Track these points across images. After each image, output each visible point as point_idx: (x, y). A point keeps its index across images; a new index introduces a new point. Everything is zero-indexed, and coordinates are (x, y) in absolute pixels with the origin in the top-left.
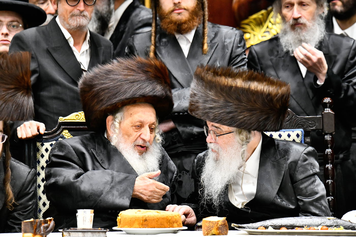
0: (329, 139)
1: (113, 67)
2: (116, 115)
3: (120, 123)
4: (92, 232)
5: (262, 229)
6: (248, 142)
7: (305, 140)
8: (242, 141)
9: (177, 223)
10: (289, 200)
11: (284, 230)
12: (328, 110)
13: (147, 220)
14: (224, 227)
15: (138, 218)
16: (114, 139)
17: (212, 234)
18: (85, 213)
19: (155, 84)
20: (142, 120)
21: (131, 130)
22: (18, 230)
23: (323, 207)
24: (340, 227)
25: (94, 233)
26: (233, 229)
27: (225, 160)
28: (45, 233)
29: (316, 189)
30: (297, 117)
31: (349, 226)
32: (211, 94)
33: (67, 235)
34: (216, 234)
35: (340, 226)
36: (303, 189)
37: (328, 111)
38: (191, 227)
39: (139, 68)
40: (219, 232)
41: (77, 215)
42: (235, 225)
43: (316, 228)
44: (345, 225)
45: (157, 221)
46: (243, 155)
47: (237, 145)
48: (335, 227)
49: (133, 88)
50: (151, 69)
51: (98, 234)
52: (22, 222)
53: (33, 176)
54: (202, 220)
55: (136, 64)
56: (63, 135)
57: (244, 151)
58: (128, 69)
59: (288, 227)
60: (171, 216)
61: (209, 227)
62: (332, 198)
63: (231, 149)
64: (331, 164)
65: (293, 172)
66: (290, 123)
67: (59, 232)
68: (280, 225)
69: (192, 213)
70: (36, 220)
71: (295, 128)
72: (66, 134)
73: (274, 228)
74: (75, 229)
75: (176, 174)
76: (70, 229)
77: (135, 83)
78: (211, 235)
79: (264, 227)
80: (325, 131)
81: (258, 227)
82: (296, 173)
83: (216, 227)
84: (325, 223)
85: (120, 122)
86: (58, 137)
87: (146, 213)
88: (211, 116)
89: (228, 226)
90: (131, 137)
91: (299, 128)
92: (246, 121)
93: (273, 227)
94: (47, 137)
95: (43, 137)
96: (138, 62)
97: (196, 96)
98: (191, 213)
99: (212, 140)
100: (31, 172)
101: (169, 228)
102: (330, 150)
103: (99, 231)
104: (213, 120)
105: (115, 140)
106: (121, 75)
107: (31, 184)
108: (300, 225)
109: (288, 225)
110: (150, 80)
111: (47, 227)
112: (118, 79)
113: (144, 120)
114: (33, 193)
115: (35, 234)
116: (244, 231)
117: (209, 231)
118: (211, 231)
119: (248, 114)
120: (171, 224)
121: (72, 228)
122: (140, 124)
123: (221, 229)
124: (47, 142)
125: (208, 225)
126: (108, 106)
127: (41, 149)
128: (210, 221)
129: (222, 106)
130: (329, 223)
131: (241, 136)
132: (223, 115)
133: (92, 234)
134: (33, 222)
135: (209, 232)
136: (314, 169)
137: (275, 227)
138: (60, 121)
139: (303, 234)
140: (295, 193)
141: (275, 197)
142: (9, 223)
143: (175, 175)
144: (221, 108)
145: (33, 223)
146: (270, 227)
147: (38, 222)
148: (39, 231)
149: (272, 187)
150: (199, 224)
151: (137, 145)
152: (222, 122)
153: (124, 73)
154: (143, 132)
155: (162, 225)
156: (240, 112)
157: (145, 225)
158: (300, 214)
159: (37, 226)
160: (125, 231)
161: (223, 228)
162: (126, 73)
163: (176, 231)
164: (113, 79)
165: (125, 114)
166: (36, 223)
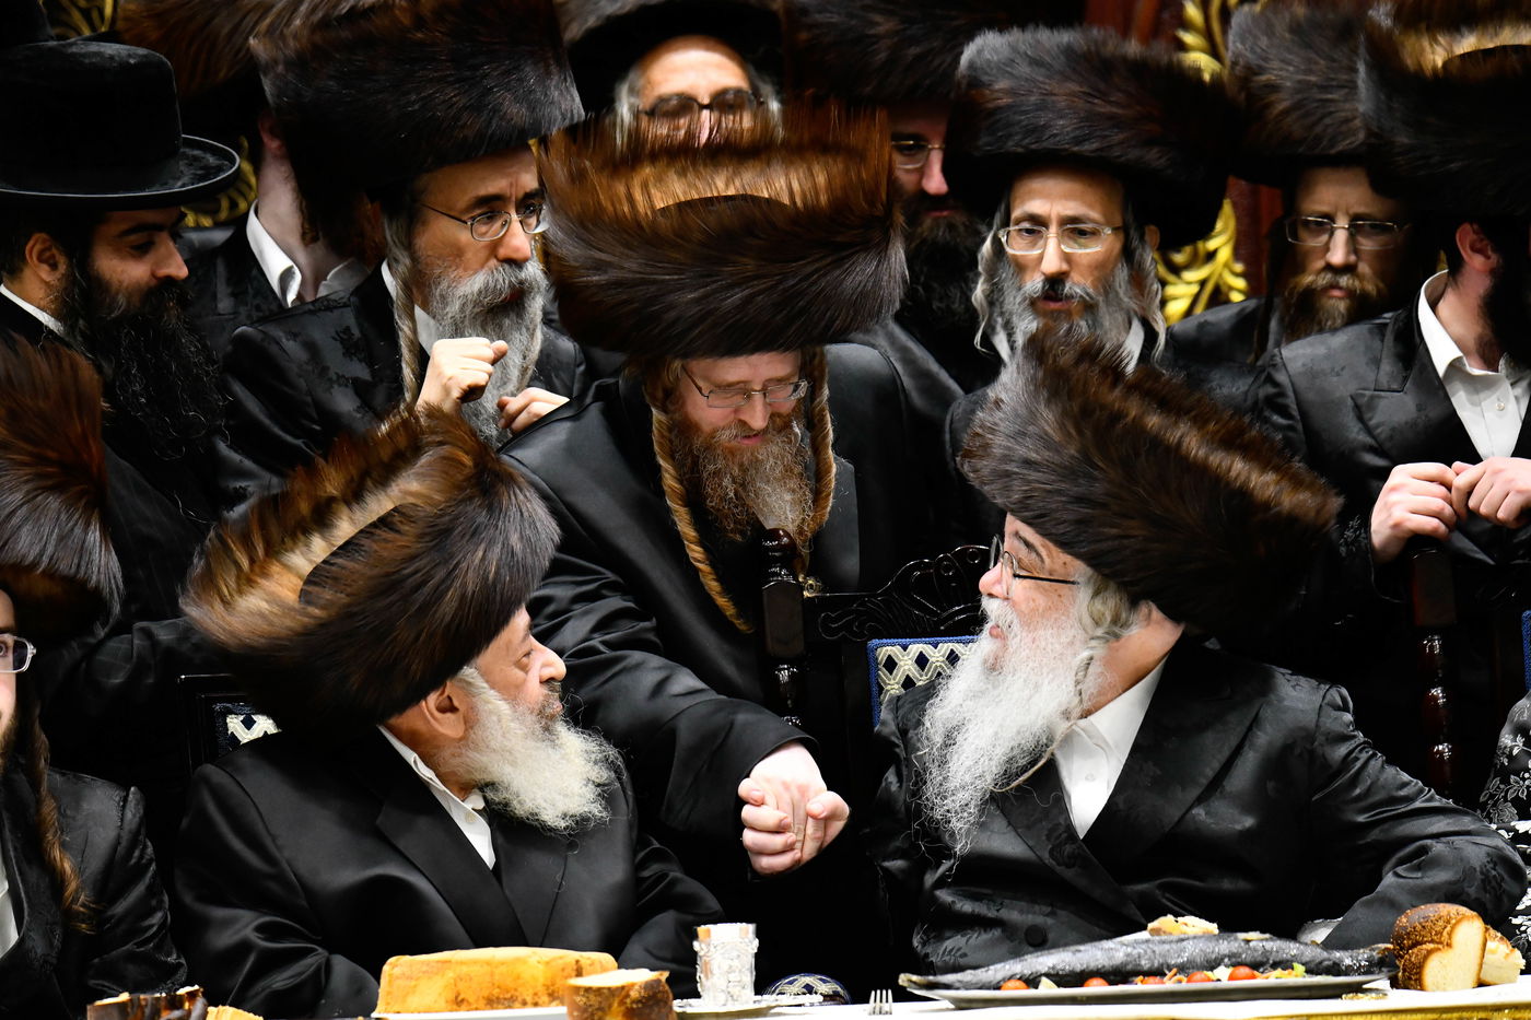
5: (1017, 988)
6: (1117, 637)
8: (1096, 622)
11: (1097, 987)
24: (1292, 967)
35: (1293, 964)
42: (915, 978)
44: (1306, 959)
46: (1081, 672)
47: (1074, 632)
57: (1091, 659)
73: (1060, 984)
79: (1020, 979)
81: (1000, 982)
83: (621, 1007)
88: (1017, 489)
93: (1056, 979)
97: (999, 408)
99: (999, 586)
100: (130, 798)
104: (1020, 509)
116: (946, 997)
119: (1140, 532)
123: (640, 1015)
129: (1064, 467)
130: (1249, 954)
131: (1098, 605)
132: (1058, 502)
134: (129, 1004)
144: (1058, 472)
145: (129, 1009)
147: (146, 1005)
166: (141, 1008)
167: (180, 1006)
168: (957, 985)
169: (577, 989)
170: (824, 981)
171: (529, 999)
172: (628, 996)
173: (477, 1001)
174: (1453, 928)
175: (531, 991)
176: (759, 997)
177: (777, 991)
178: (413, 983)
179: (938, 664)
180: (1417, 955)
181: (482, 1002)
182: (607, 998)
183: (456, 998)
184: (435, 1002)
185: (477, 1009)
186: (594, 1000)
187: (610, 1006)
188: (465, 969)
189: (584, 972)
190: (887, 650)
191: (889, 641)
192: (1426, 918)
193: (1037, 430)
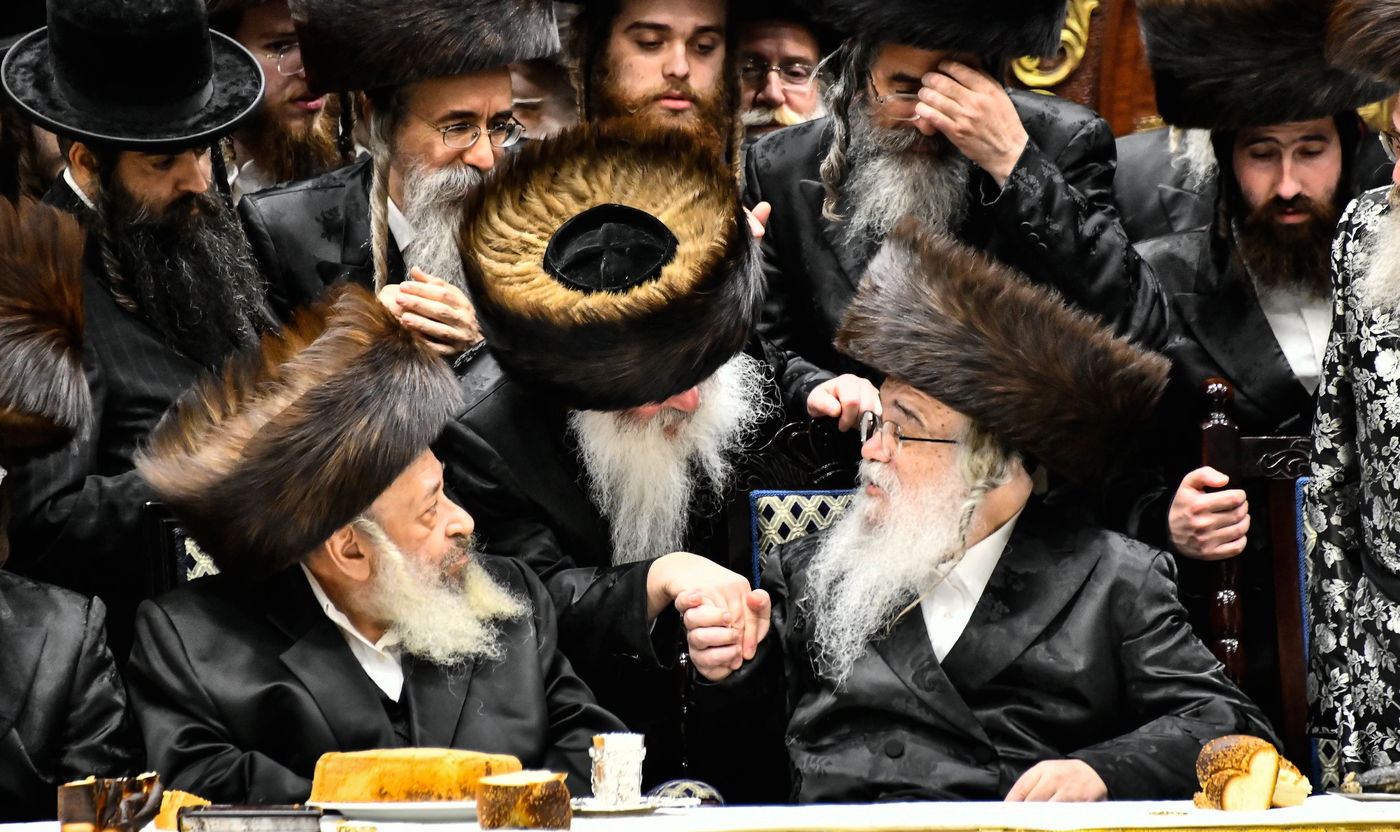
4: (275, 818)
8: (976, 476)
14: (551, 803)
25: (278, 819)
28: (133, 824)
32: (930, 295)
33: (192, 828)
40: (534, 820)
46: (965, 521)
47: (954, 487)
51: (293, 823)
52: (59, 789)
57: (974, 508)
61: (493, 806)
63: (931, 494)
83: (525, 805)
97: (877, 293)
99: (880, 452)
103: (296, 812)
111: (140, 804)
115: (100, 823)
117: (497, 817)
125: (490, 799)
128: (498, 787)
131: (977, 460)
133: (275, 823)
134: (95, 787)
135: (499, 820)
145: (95, 792)
147: (110, 788)
148: (113, 816)
159: (106, 803)
161: (548, 808)
166: (106, 790)
167: (139, 789)
169: (487, 787)
170: (702, 787)
171: (444, 794)
172: (530, 794)
173: (398, 794)
174: (1251, 758)
175: (446, 788)
176: (644, 799)
177: (661, 794)
178: (342, 777)
179: (811, 513)
180: (1219, 780)
181: (403, 795)
182: (513, 796)
183: (381, 790)
184: (362, 793)
185: (398, 801)
186: (501, 796)
187: (515, 802)
188: (388, 766)
189: (493, 772)
190: (767, 499)
191: (768, 492)
192: (1228, 748)
193: (921, 306)
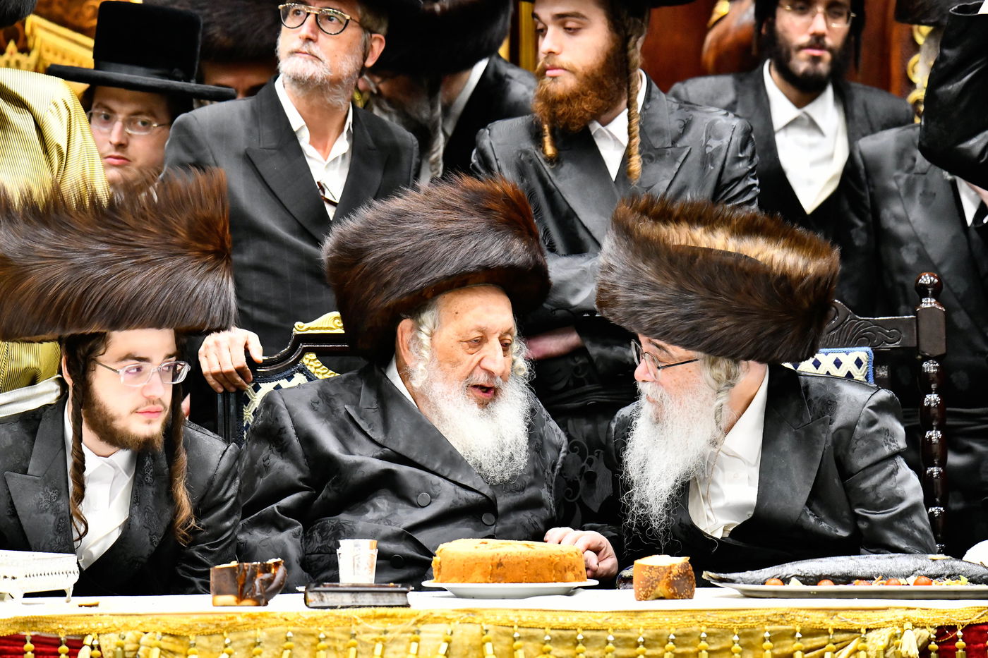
0: (932, 371)
1: (407, 203)
2: (420, 317)
3: (432, 335)
4: (375, 593)
5: (775, 584)
6: (732, 385)
7: (875, 373)
8: (718, 382)
9: (573, 570)
10: (836, 518)
11: (826, 586)
12: (928, 303)
13: (504, 563)
14: (685, 579)
15: (482, 559)
16: (420, 373)
17: (657, 597)
18: (357, 548)
19: (508, 238)
20: (483, 324)
21: (460, 352)
22: (200, 587)
23: (916, 533)
24: (959, 579)
25: (377, 594)
26: (707, 584)
27: (677, 424)
28: (264, 596)
29: (898, 489)
30: (856, 319)
31: (981, 577)
32: (648, 271)
33: (315, 600)
34: (666, 596)
35: (960, 576)
36: (869, 490)
37: (931, 303)
38: (608, 582)
39: (469, 203)
40: (672, 591)
41: (338, 553)
42: (712, 574)
43: (902, 581)
44: (971, 573)
45: (526, 566)
46: (718, 416)
47: (706, 392)
48: (947, 577)
49: (460, 251)
50: (496, 203)
51: (388, 597)
52: (211, 569)
53: (233, 460)
54: (633, 564)
55: (462, 193)
56: (304, 366)
57: (722, 405)
58: (444, 206)
59: (836, 579)
60: (559, 553)
61: (648, 581)
62: (942, 509)
63: (691, 400)
64: (937, 430)
65: (844, 452)
66: (840, 333)
67: (298, 592)
68: (818, 574)
69: (606, 550)
70: (243, 565)
71: (853, 346)
72: (311, 363)
73: (804, 583)
74: (333, 586)
75: (564, 452)
76: (322, 586)
77: (463, 239)
78: (653, 600)
79: (779, 578)
80: (923, 352)
81: (766, 580)
82: (850, 453)
83: (667, 580)
84: (924, 570)
85: (432, 332)
86: (293, 370)
87: (500, 547)
88: (645, 321)
89: (694, 578)
90: (459, 367)
91: (860, 345)
92: (727, 338)
93: (802, 579)
94: (268, 370)
95: (258, 370)
96: (465, 190)
97: (612, 270)
98: (604, 549)
99: (648, 375)
100: (228, 452)
101: (555, 582)
102: (936, 397)
103: (390, 589)
104: (650, 332)
105: (422, 375)
106: (428, 221)
107: (229, 478)
108: (864, 575)
109: (838, 574)
110: (498, 231)
111: (270, 581)
112: (422, 231)
113: (489, 327)
114: (233, 499)
115: (241, 596)
116: (734, 588)
117: (650, 589)
118: (655, 589)
119: (731, 323)
120: (559, 574)
121: (328, 584)
122: (480, 335)
123: (678, 585)
124: (267, 382)
125: (646, 576)
126: (402, 296)
127: (252, 398)
128: (653, 567)
129: (670, 299)
130: (933, 569)
131: (716, 371)
132: (673, 321)
133: (374, 597)
134: (237, 568)
135: (651, 592)
136: (893, 441)
137: (806, 580)
138: (298, 333)
139: (873, 596)
140: (849, 500)
141: (804, 511)
142: (180, 572)
143: (562, 455)
144: (667, 303)
145: (237, 572)
146: (794, 580)
147: (248, 570)
148: (250, 589)
149: (793, 489)
150: (626, 573)
151: (474, 384)
152: (669, 337)
153: (437, 218)
154: (486, 353)
155: (538, 575)
156: (712, 315)
157: (499, 575)
158: (862, 550)
159: (245, 580)
160: (451, 590)
161: (683, 582)
162: (441, 217)
163: (572, 590)
164: (411, 233)
165: (442, 313)
166: (245, 571)
167: (269, 571)
168: (739, 580)
172: (670, 573)
182: (660, 573)
187: (662, 577)
193: (644, 280)
